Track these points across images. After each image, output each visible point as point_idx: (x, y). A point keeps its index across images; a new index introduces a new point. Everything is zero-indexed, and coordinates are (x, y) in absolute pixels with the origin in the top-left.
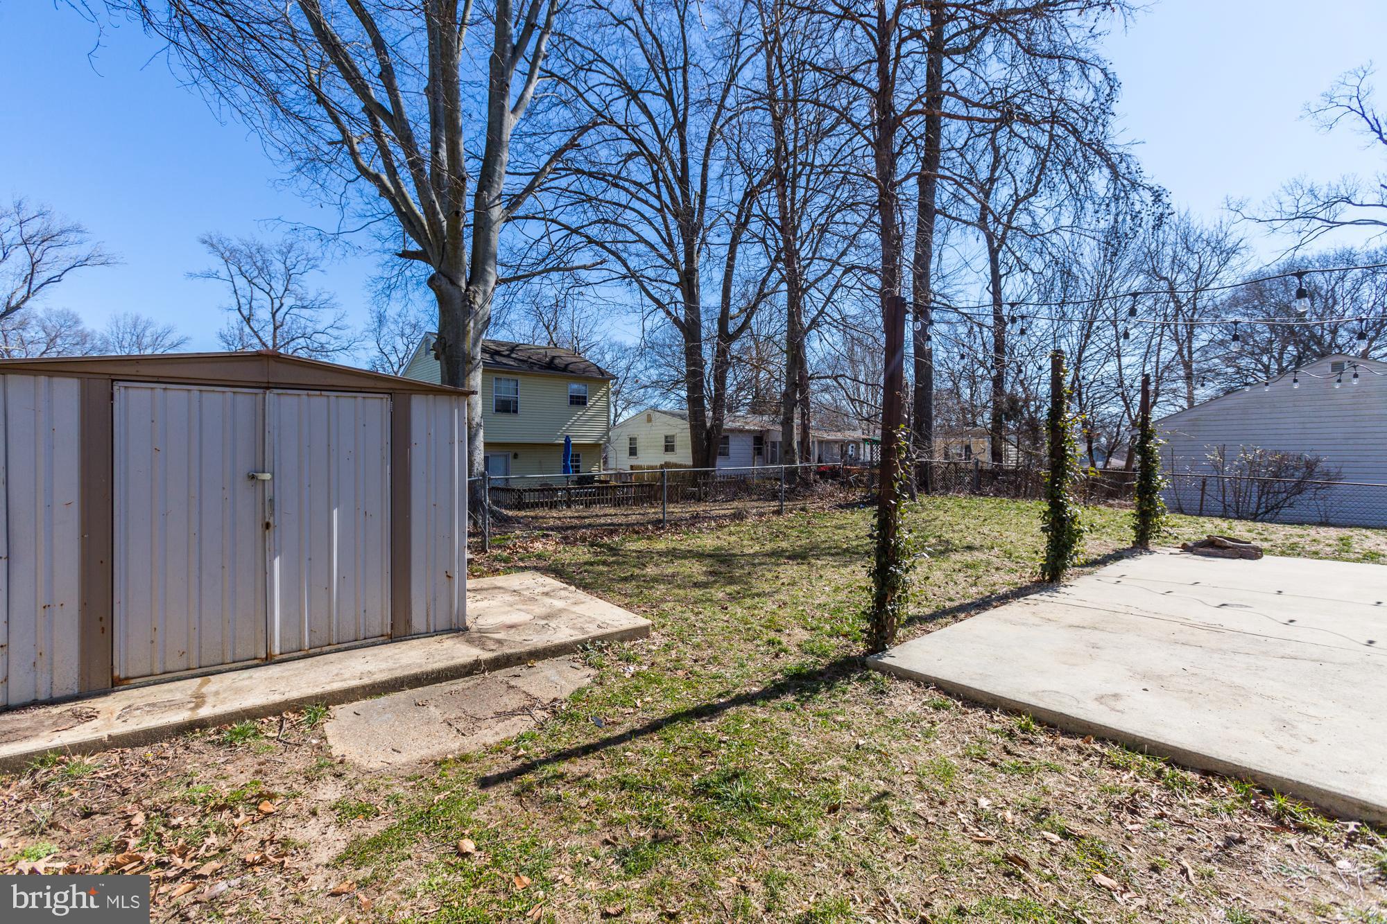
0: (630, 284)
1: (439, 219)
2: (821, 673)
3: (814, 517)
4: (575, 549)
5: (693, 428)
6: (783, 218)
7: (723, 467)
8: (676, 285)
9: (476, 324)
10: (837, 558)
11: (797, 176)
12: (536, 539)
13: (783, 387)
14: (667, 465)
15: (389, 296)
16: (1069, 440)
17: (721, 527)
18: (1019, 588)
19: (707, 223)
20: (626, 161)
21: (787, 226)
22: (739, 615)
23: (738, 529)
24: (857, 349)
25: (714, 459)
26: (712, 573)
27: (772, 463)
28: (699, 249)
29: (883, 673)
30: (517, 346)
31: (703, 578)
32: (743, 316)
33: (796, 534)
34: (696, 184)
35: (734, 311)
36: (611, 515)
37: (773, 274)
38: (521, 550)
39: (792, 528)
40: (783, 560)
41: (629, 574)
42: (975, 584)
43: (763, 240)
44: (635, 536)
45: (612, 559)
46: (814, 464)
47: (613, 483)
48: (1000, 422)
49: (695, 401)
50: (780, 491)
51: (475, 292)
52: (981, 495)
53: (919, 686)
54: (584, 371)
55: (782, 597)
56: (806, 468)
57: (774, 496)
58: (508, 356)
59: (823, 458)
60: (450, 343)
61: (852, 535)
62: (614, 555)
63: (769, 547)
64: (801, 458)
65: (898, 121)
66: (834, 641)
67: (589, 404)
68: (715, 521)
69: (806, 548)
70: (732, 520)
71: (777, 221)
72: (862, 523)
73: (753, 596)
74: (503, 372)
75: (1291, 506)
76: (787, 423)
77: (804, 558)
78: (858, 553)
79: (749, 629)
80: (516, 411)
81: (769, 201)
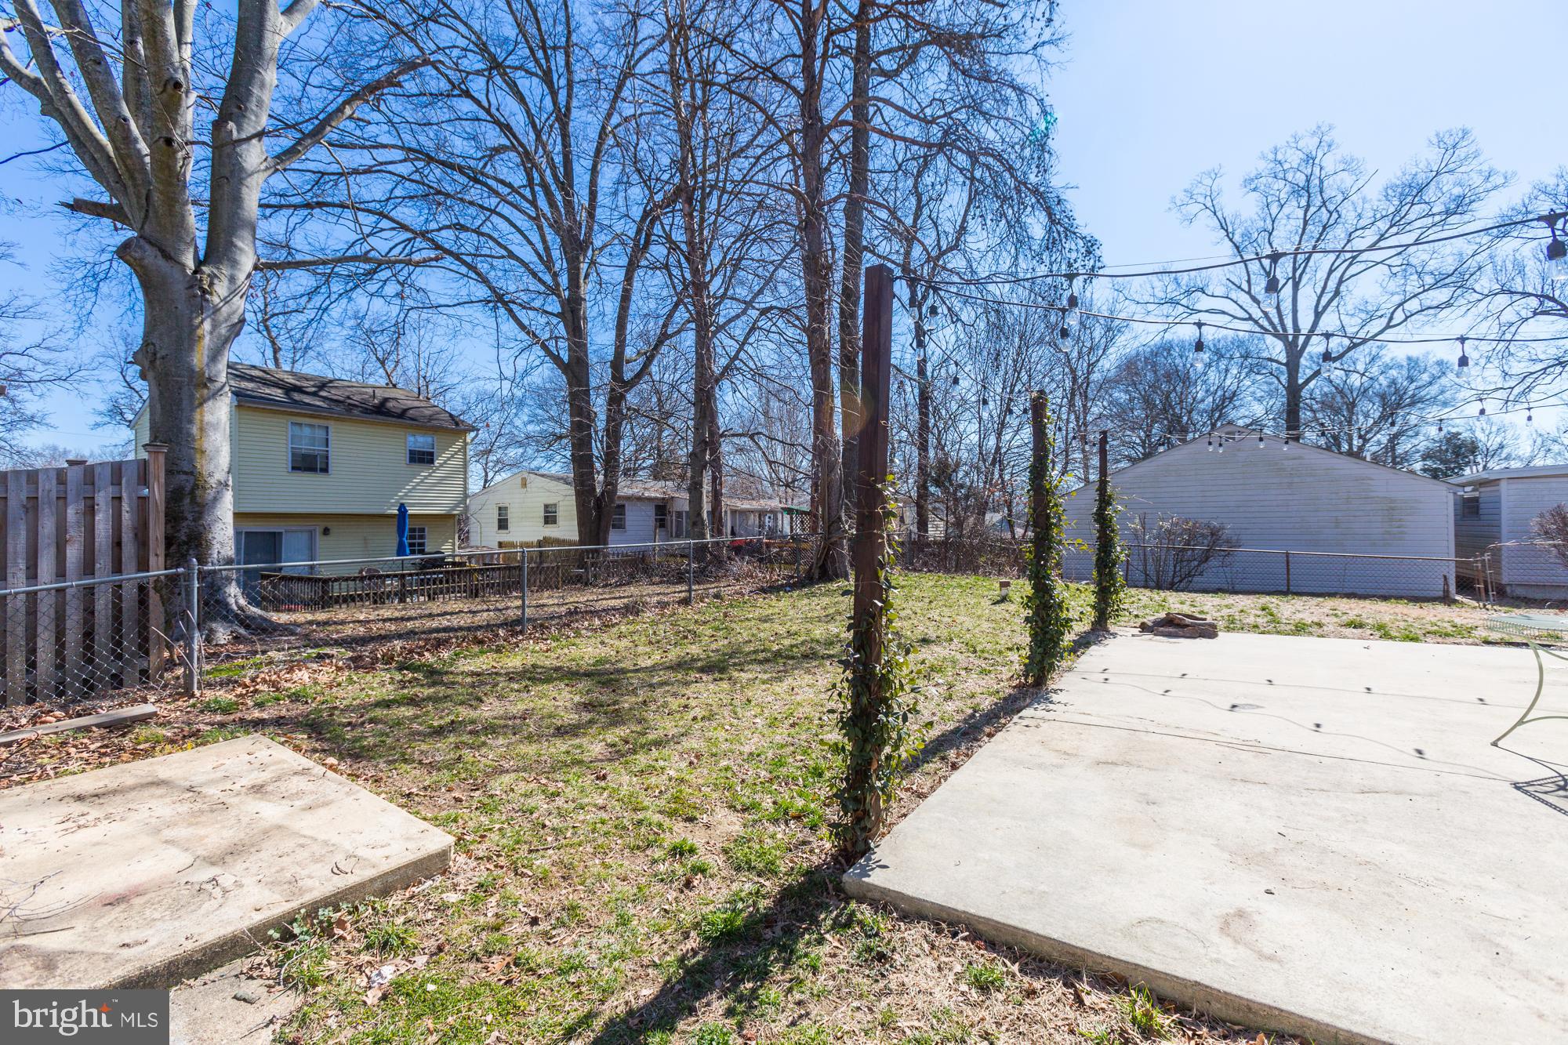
0: (495, 308)
1: (139, 151)
2: (768, 920)
3: (731, 606)
4: (369, 677)
5: (578, 494)
6: (690, 243)
7: (617, 543)
8: (558, 315)
9: (215, 326)
10: (767, 667)
11: (706, 196)
12: (301, 664)
13: (690, 448)
14: (545, 541)
15: (96, 289)
16: (1056, 505)
17: (607, 626)
18: (1005, 699)
19: (598, 243)
20: (491, 157)
21: (695, 253)
22: (624, 791)
23: (631, 628)
24: (775, 404)
25: (607, 532)
26: (588, 706)
27: (678, 536)
28: (587, 276)
29: (874, 904)
30: (331, 381)
31: (571, 718)
32: (642, 359)
33: (709, 632)
34: (582, 196)
35: (629, 352)
36: (452, 614)
37: (677, 314)
38: (264, 688)
39: (705, 623)
40: (694, 675)
41: (448, 720)
42: (950, 698)
43: (666, 266)
44: (476, 649)
45: (428, 692)
46: (727, 538)
47: (474, 565)
48: (926, 488)
49: (582, 462)
50: (688, 572)
51: (212, 276)
52: (915, 570)
53: (939, 931)
54: (430, 418)
55: (693, 743)
56: (717, 543)
57: (680, 578)
58: (315, 394)
59: (737, 529)
60: (163, 353)
61: (782, 630)
62: (434, 684)
63: (674, 654)
64: (712, 530)
65: (825, 131)
66: (780, 831)
67: (437, 463)
68: (600, 618)
69: (724, 654)
70: (624, 615)
71: (684, 247)
72: (791, 613)
73: (647, 747)
74: (305, 415)
75: (1201, 574)
76: (695, 488)
77: (722, 670)
78: (793, 658)
79: (640, 822)
80: (325, 470)
81: (674, 224)
